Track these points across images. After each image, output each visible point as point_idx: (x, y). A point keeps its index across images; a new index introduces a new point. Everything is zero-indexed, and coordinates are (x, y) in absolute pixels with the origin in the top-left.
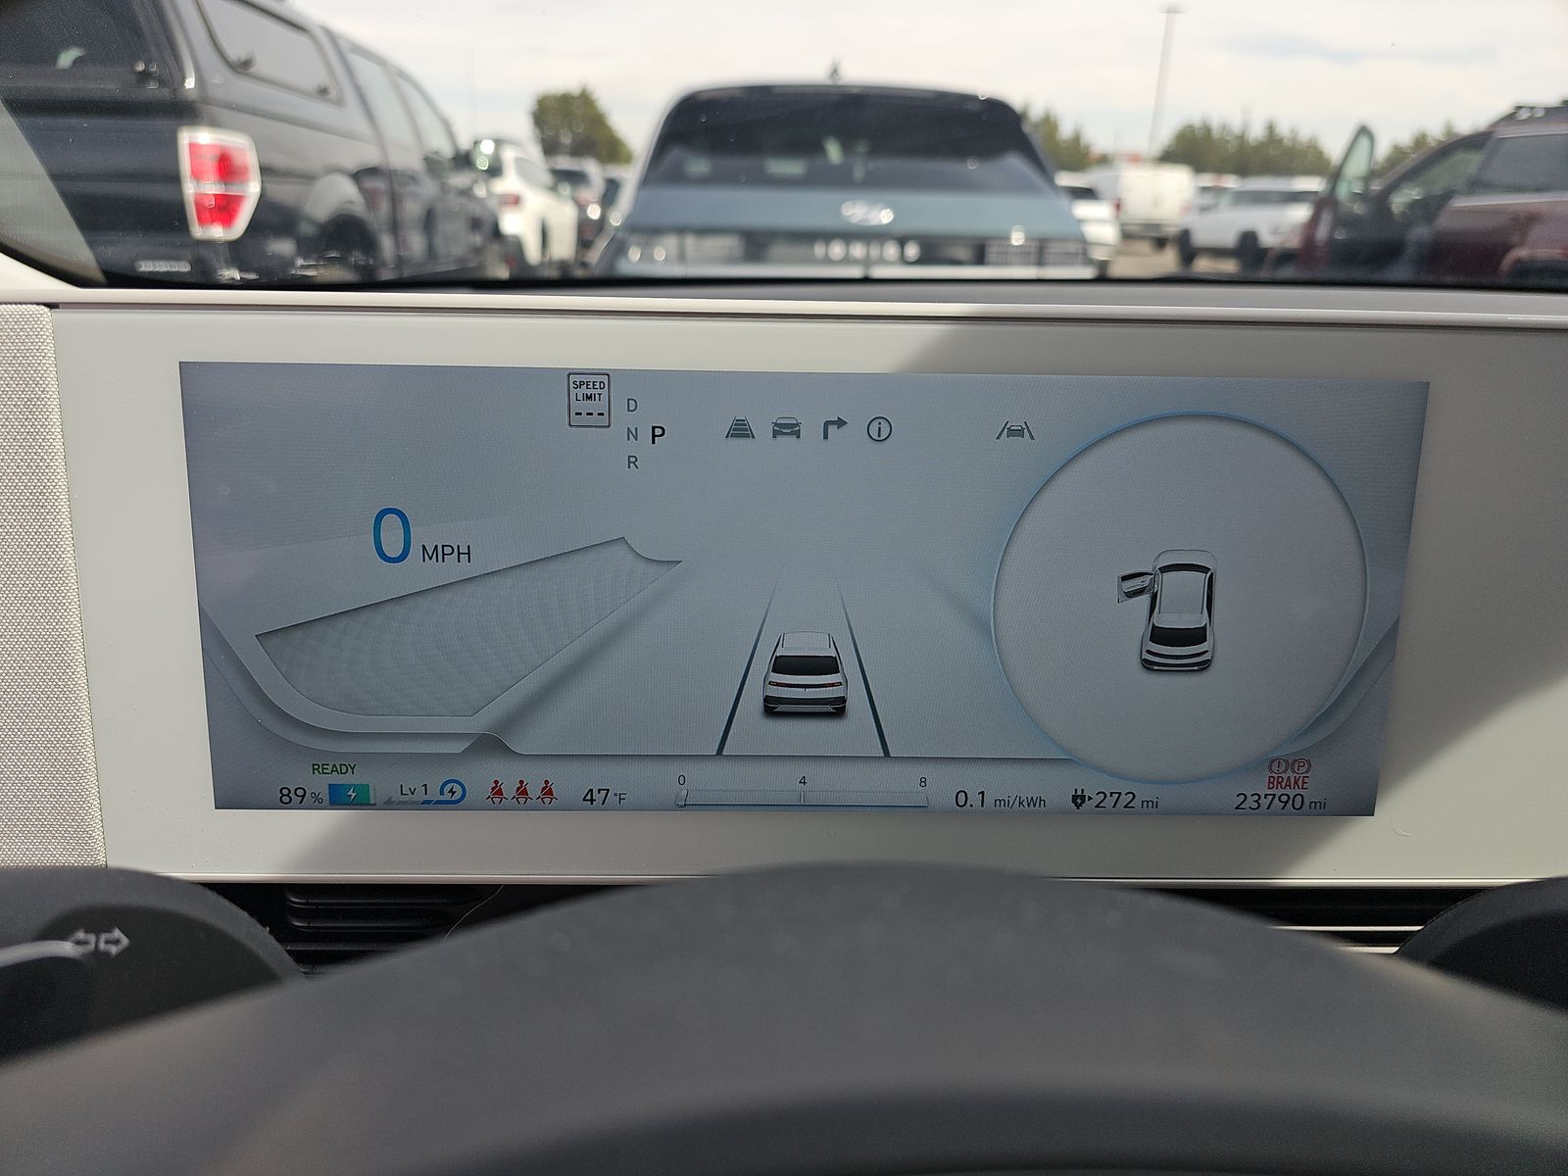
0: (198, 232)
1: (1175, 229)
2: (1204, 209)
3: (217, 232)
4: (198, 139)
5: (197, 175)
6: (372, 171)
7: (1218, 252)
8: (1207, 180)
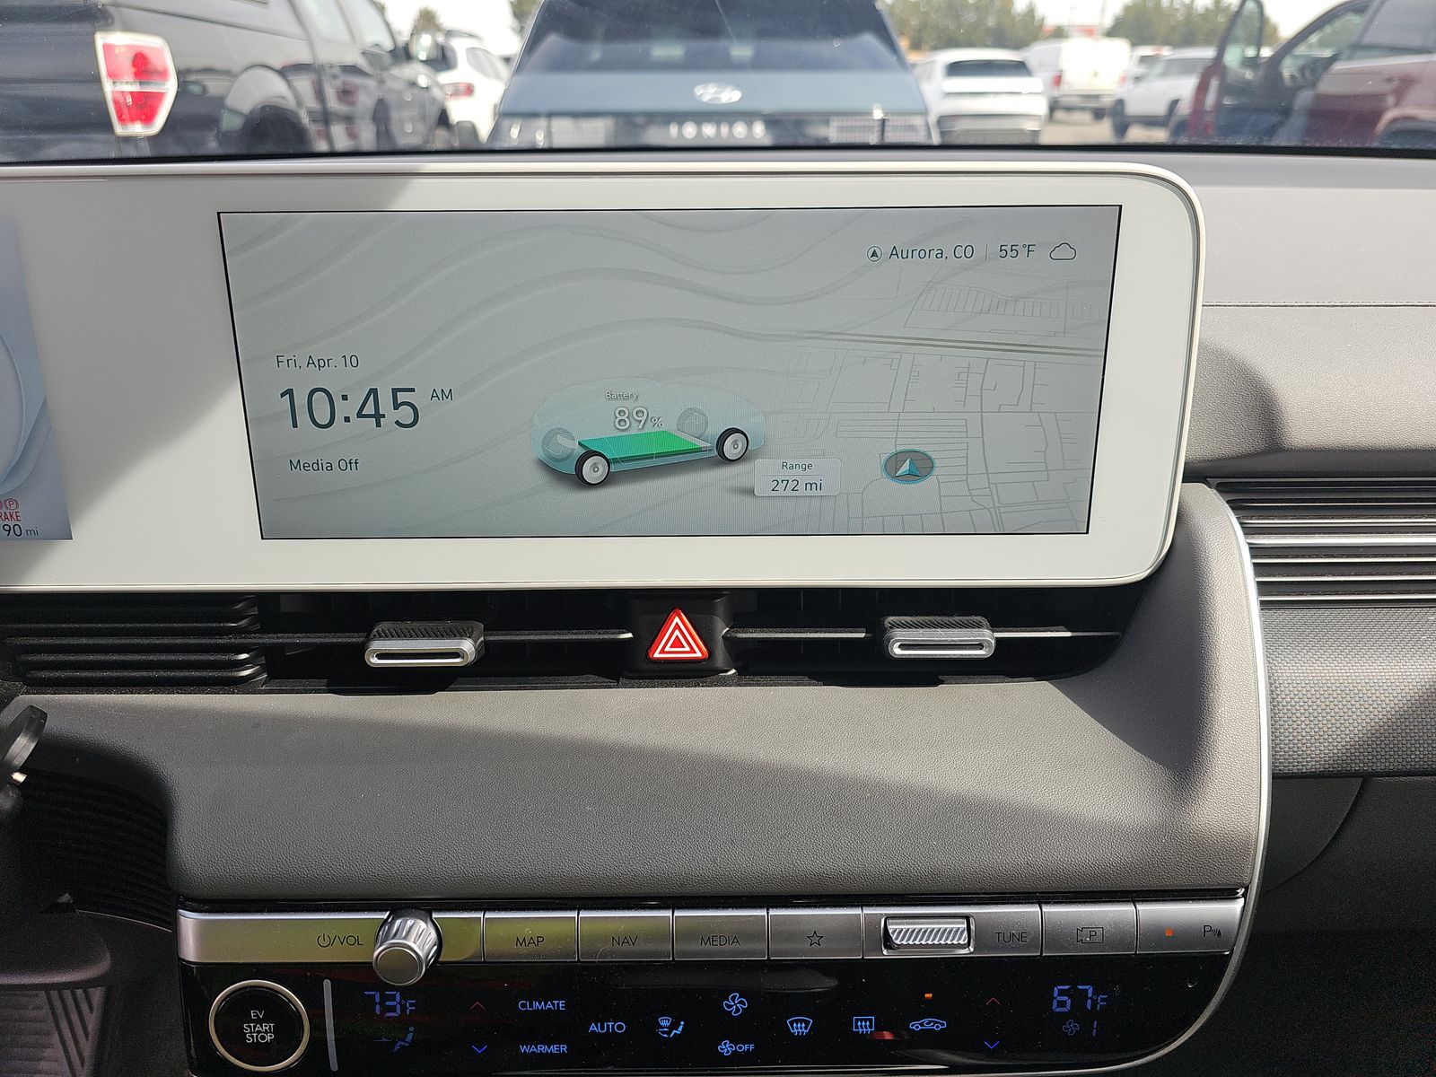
0: (119, 130)
1: (1110, 99)
2: (1138, 79)
3: (137, 129)
4: (114, 43)
5: (113, 76)
6: (299, 68)
7: (1150, 122)
8: (1147, 51)
